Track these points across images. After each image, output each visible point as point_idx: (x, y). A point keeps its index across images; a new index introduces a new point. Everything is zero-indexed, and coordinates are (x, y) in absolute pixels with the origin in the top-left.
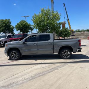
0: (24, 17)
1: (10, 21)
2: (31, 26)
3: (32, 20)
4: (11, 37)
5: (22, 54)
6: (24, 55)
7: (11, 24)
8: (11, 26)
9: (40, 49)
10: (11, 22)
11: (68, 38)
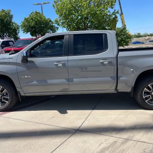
0: (38, 4)
1: (11, 14)
2: (52, 23)
3: (54, 6)
4: (9, 45)
5: (23, 94)
6: (26, 95)
7: (13, 20)
8: (13, 23)
9: (75, 80)
10: (12, 16)
11: (126, 47)
